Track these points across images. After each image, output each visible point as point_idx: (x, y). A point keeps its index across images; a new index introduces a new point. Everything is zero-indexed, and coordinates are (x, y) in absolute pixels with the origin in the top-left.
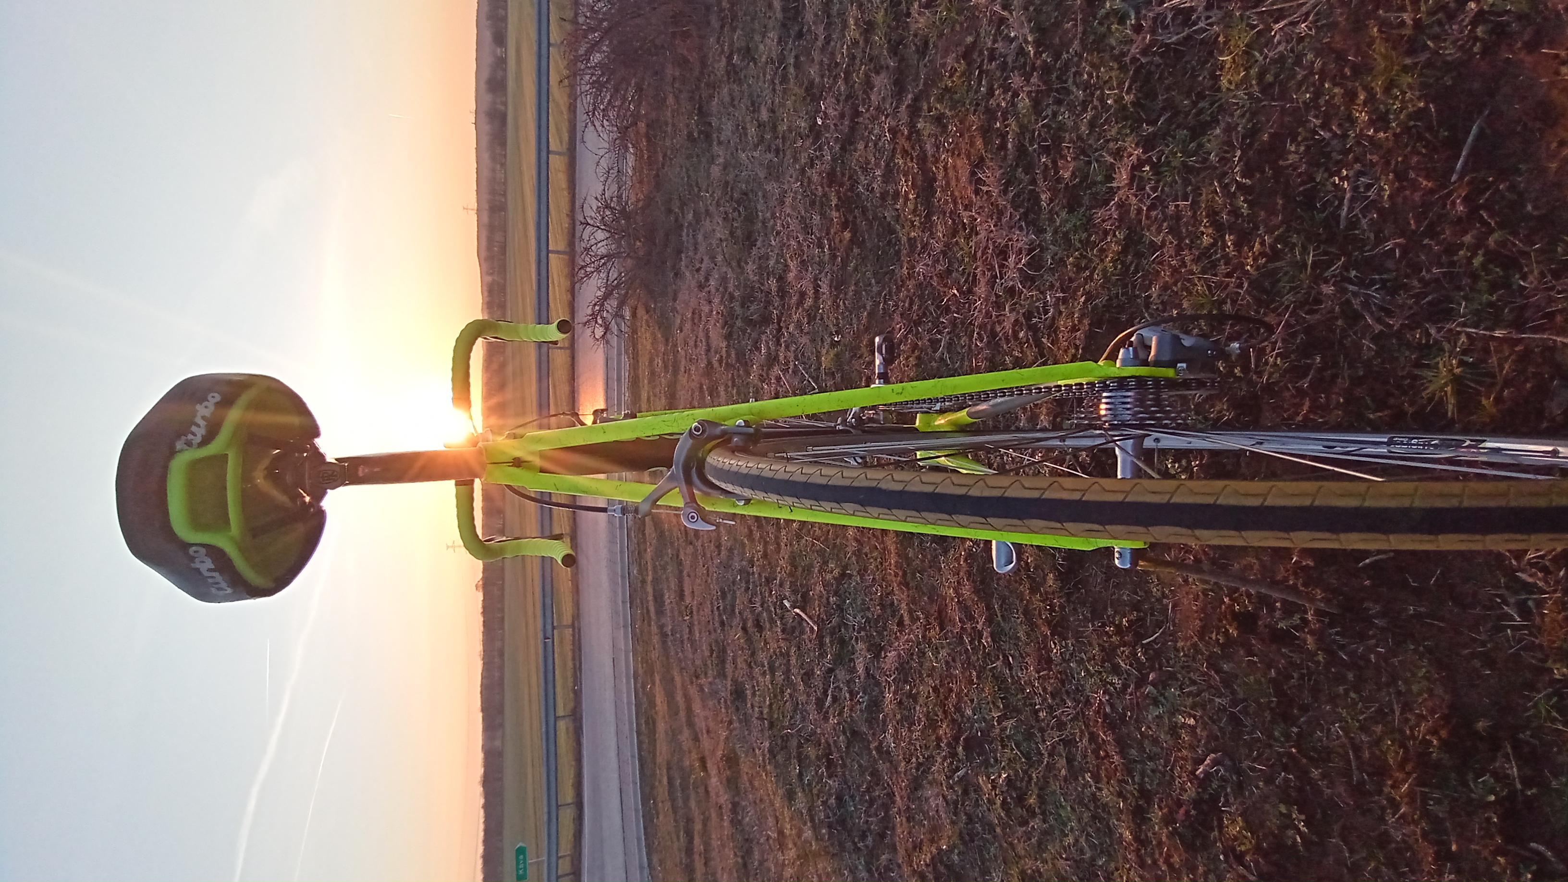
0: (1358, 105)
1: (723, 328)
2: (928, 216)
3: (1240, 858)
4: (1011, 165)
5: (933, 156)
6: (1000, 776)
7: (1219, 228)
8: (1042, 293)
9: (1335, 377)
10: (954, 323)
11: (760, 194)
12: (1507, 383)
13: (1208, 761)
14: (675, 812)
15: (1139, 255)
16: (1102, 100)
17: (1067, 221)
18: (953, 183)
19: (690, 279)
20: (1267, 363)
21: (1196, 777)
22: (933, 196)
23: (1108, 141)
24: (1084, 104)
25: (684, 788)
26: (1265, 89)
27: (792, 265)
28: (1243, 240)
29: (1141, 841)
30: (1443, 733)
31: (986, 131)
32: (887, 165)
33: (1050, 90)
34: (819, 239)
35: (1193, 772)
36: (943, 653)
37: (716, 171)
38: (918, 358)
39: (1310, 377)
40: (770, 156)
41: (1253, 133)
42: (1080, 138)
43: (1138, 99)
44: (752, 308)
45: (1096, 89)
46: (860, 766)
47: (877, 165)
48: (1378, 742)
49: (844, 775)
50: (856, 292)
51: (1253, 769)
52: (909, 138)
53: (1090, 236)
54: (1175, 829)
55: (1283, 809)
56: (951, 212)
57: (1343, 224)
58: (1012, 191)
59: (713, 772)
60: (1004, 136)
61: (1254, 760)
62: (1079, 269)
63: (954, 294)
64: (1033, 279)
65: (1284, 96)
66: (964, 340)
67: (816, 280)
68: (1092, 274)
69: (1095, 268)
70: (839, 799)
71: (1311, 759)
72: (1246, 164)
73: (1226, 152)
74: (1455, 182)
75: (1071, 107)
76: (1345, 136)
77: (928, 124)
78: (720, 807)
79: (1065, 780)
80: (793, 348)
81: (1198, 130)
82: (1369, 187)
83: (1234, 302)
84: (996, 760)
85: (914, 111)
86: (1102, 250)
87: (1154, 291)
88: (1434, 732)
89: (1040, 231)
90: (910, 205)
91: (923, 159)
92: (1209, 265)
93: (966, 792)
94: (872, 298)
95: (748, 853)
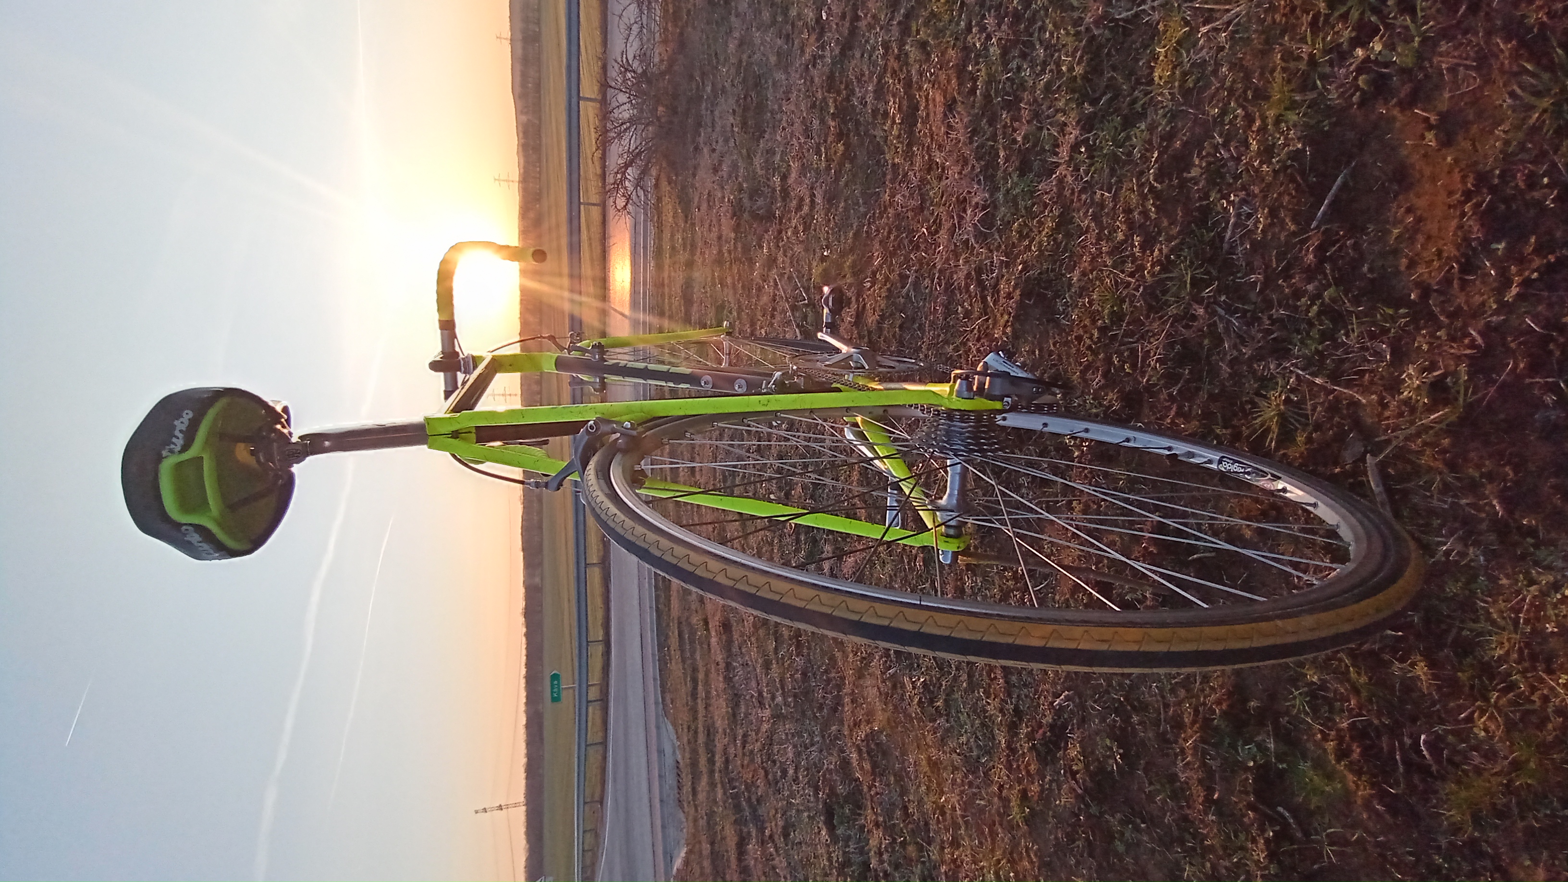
0: (1253, 132)
1: (732, 218)
2: (910, 145)
3: (1074, 774)
4: (978, 113)
5: (917, 83)
6: (919, 679)
7: (1130, 224)
8: (991, 251)
9: (1198, 389)
10: (920, 261)
11: (770, 82)
12: (1318, 427)
13: (1062, 697)
14: (684, 661)
15: (1068, 235)
16: (1058, 64)
17: (1017, 184)
18: (931, 118)
19: (706, 159)
20: (1149, 365)
21: (1054, 707)
22: (916, 125)
23: (1057, 111)
24: (1045, 64)
25: (692, 642)
26: (1186, 93)
27: (795, 166)
28: (1147, 245)
29: (1011, 749)
30: (1224, 707)
31: (961, 70)
32: (879, 81)
33: (1016, 42)
34: (818, 145)
35: (1052, 703)
36: (889, 567)
37: (732, 46)
38: (889, 290)
39: (1179, 385)
40: (779, 42)
41: (1170, 137)
42: (1035, 100)
43: (1086, 72)
44: (759, 203)
45: (1055, 51)
46: (821, 650)
47: (871, 78)
48: (1179, 703)
49: (809, 654)
50: (846, 209)
51: (1093, 708)
52: (898, 58)
53: (1033, 205)
54: (1034, 745)
55: (1108, 742)
56: (928, 146)
57: (1226, 246)
58: (977, 141)
59: (713, 633)
60: (975, 80)
61: (1095, 702)
62: (1022, 237)
63: (924, 233)
64: (985, 236)
65: (1198, 106)
66: (927, 282)
67: (812, 188)
68: (1031, 242)
69: (1034, 239)
70: (804, 674)
71: (1134, 708)
72: (1159, 169)
73: (1147, 150)
74: (1313, 230)
75: (1033, 65)
76: (1238, 160)
77: (913, 49)
78: (718, 664)
79: (966, 691)
80: (789, 254)
81: (1129, 123)
82: (1249, 216)
83: (1131, 302)
84: (918, 666)
85: (905, 30)
86: (1040, 223)
87: (1075, 276)
88: (1219, 702)
89: (994, 190)
90: (895, 132)
91: (908, 84)
92: (1119, 260)
93: (894, 687)
94: (858, 218)
95: (737, 705)
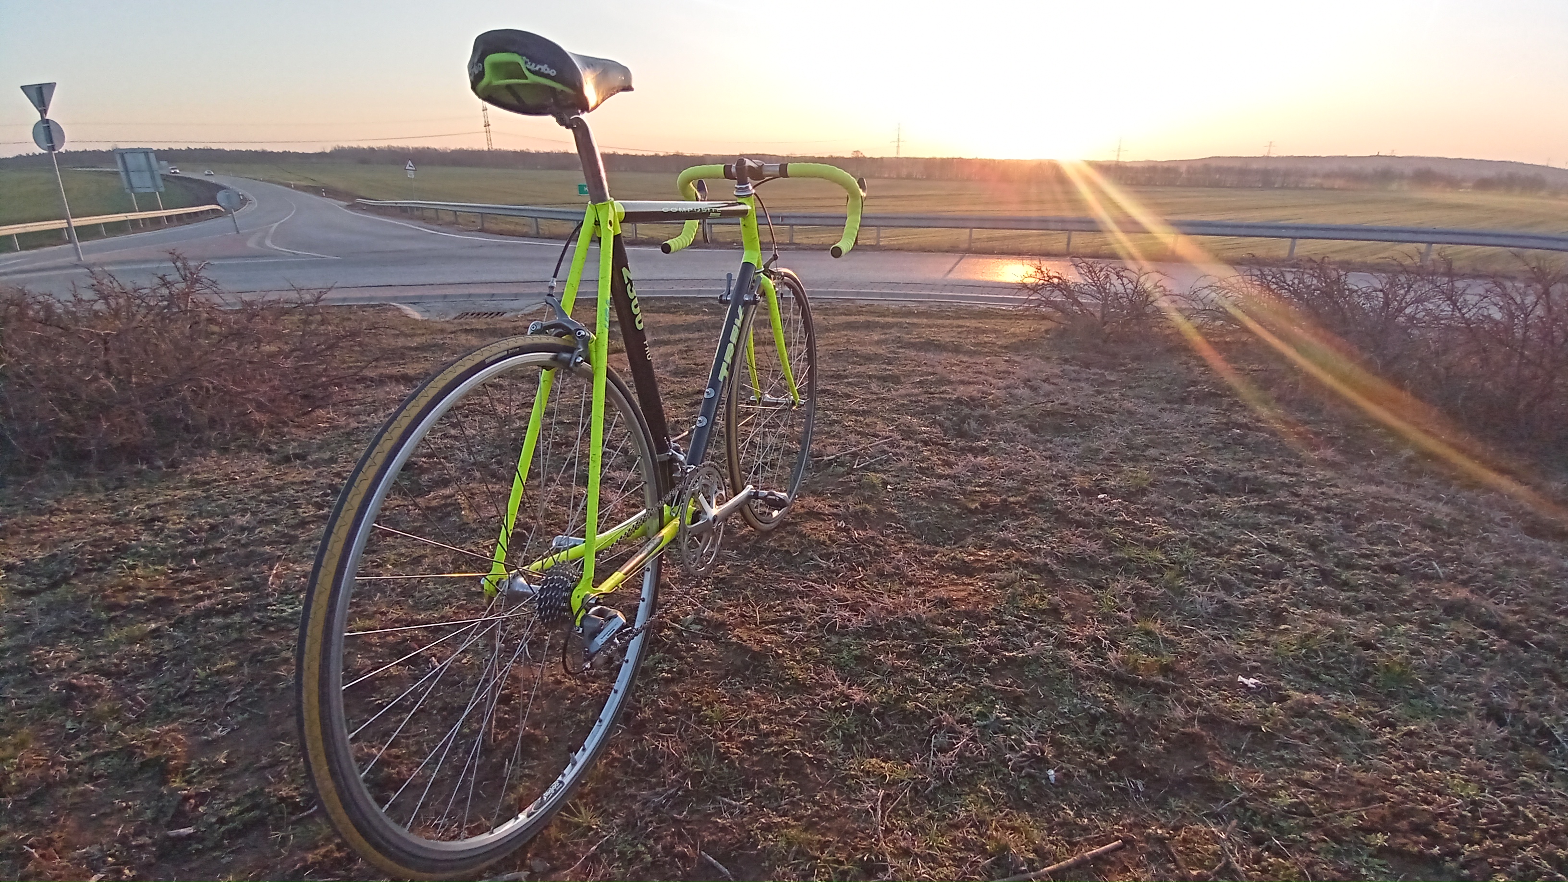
0: (788, 820)
1: (971, 396)
2: (942, 567)
4: (925, 626)
5: (987, 577)
7: (768, 734)
11: (1077, 441)
12: (564, 846)
15: (786, 690)
16: (926, 690)
18: (951, 587)
19: (1047, 372)
22: (955, 574)
24: (934, 680)
26: (844, 779)
28: (746, 745)
31: (970, 614)
33: (965, 660)
34: (991, 484)
41: (818, 766)
42: (907, 671)
43: (906, 711)
44: (974, 424)
45: (938, 689)
47: (1018, 536)
50: (919, 507)
52: (1019, 561)
53: (825, 665)
56: (929, 583)
57: (718, 798)
58: (904, 623)
60: (954, 625)
62: (805, 655)
65: (830, 786)
67: (955, 477)
68: (797, 661)
69: (798, 664)
72: (797, 757)
73: (818, 750)
74: (699, 852)
75: (937, 672)
76: (774, 809)
81: (847, 738)
85: (1038, 568)
86: (808, 669)
89: (857, 635)
